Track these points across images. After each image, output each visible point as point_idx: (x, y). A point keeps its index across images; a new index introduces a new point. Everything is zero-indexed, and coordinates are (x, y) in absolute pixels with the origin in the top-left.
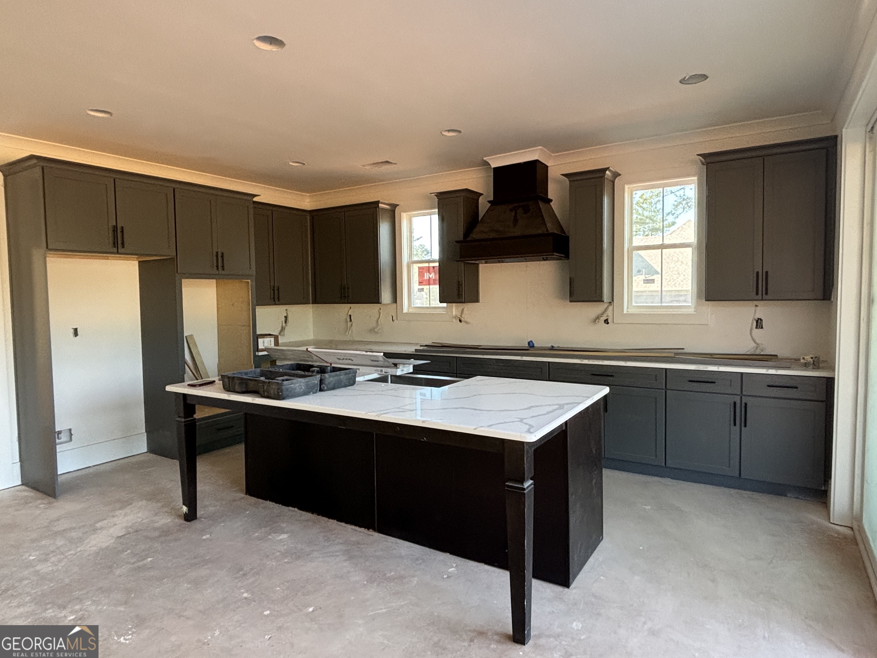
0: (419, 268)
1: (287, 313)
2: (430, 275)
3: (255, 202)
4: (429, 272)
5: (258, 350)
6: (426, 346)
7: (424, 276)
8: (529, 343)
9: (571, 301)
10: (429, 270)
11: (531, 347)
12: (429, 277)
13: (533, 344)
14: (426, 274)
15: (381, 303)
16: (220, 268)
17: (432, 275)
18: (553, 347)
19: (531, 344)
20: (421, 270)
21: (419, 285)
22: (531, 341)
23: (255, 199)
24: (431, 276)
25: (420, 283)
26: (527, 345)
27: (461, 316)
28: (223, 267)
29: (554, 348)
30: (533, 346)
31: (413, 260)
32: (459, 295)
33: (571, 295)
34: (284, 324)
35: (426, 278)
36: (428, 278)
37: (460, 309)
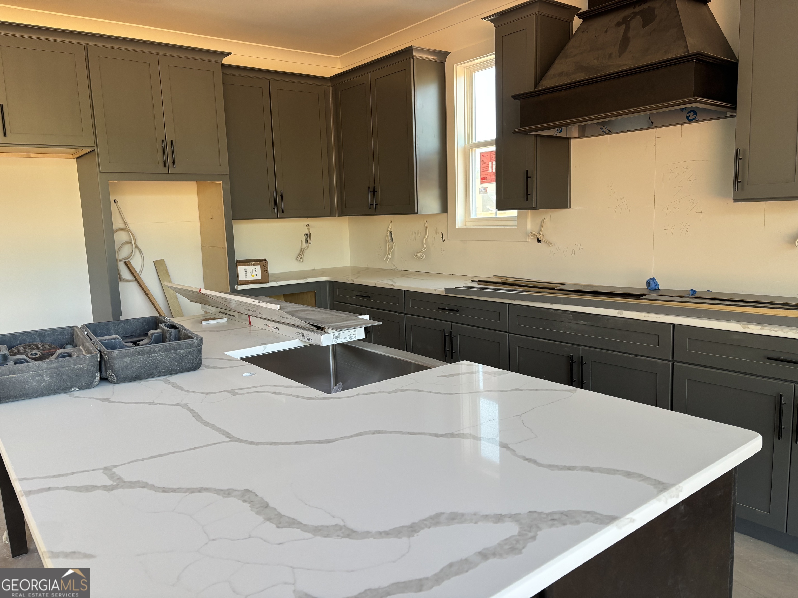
0: (482, 155)
1: (309, 230)
3: (225, 66)
5: (239, 283)
6: (480, 281)
7: (488, 168)
8: (648, 283)
9: (736, 200)
11: (651, 290)
13: (657, 285)
15: (417, 213)
16: (170, 164)
18: (694, 291)
19: (653, 285)
20: (484, 158)
21: (481, 183)
22: (653, 279)
23: (226, 61)
25: (482, 179)
26: (645, 287)
27: (539, 233)
28: (173, 162)
29: (697, 295)
30: (657, 289)
31: (474, 141)
32: (527, 195)
33: (735, 188)
34: (304, 245)
35: (491, 170)
37: (539, 221)
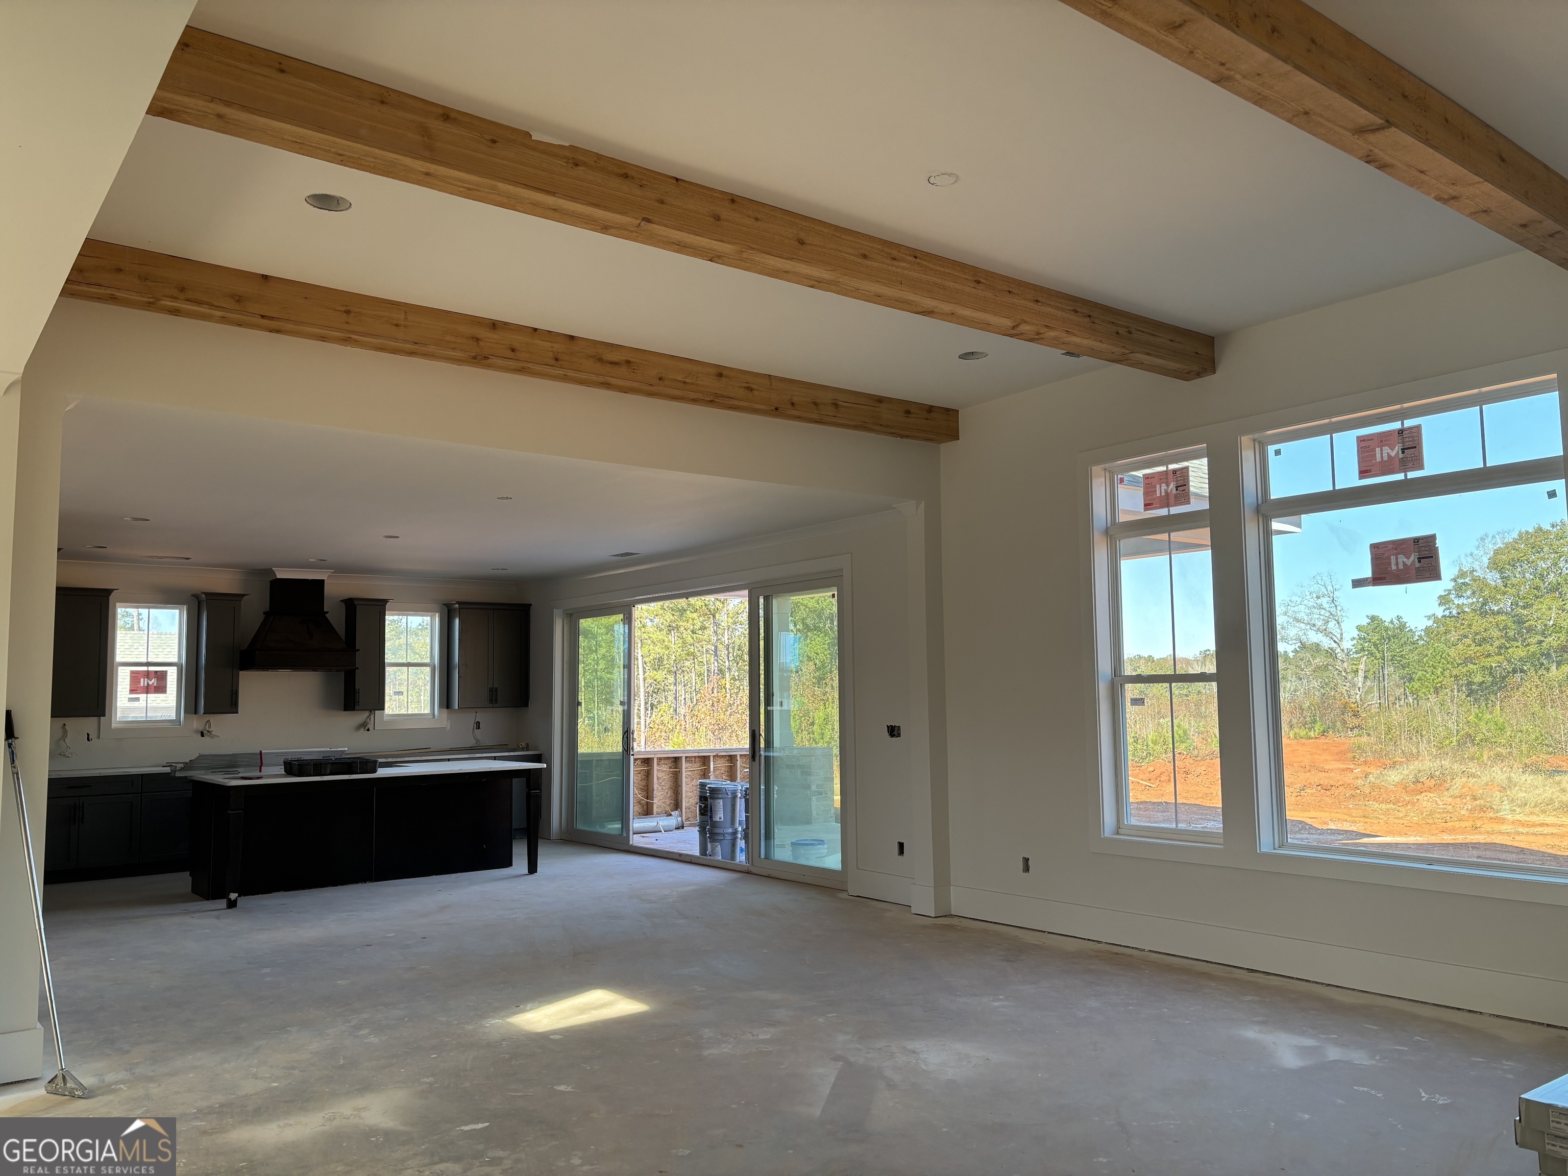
0: (132, 672)
2: (149, 681)
4: (148, 678)
7: (140, 682)
10: (148, 675)
12: (148, 683)
14: (142, 680)
17: (153, 681)
21: (131, 693)
24: (151, 683)
27: (205, 729)
32: (233, 705)
35: (142, 685)
36: (146, 685)
37: (204, 722)
